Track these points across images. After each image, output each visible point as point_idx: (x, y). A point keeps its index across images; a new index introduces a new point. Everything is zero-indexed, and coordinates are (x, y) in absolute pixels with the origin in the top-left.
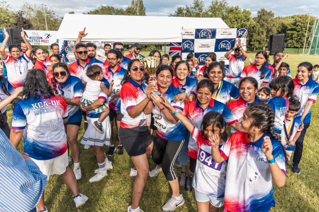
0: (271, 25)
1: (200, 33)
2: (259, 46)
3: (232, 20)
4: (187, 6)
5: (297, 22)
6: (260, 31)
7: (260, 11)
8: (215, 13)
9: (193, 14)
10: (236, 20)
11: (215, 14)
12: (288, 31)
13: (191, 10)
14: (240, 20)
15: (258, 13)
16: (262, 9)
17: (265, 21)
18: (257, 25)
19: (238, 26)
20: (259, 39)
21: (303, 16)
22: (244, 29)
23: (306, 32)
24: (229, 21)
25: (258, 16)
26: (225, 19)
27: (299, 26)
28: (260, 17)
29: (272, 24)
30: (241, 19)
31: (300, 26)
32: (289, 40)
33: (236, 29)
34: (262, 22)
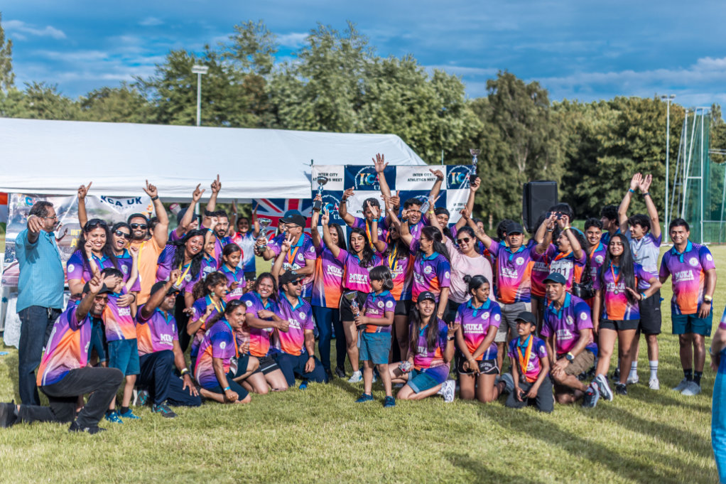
0: (541, 134)
1: (356, 177)
2: (506, 211)
3: (394, 107)
4: (207, 47)
5: (630, 125)
6: (504, 155)
7: (496, 79)
8: (324, 78)
9: (233, 80)
10: (411, 110)
11: (325, 81)
12: (602, 156)
13: (224, 64)
14: (426, 109)
15: (488, 88)
16: (503, 75)
17: (517, 119)
18: (491, 131)
19: (419, 132)
20: (504, 186)
21: (645, 102)
22: (463, 166)
23: (663, 162)
24: (383, 113)
25: (491, 98)
26: (363, 103)
27: (638, 140)
28: (497, 101)
29: (544, 128)
30: (429, 106)
31: (641, 139)
32: (611, 189)
33: (445, 166)
34: (509, 120)
